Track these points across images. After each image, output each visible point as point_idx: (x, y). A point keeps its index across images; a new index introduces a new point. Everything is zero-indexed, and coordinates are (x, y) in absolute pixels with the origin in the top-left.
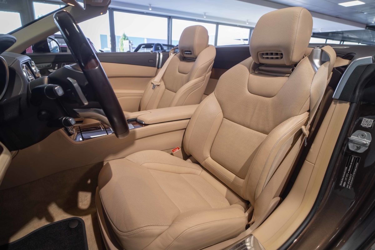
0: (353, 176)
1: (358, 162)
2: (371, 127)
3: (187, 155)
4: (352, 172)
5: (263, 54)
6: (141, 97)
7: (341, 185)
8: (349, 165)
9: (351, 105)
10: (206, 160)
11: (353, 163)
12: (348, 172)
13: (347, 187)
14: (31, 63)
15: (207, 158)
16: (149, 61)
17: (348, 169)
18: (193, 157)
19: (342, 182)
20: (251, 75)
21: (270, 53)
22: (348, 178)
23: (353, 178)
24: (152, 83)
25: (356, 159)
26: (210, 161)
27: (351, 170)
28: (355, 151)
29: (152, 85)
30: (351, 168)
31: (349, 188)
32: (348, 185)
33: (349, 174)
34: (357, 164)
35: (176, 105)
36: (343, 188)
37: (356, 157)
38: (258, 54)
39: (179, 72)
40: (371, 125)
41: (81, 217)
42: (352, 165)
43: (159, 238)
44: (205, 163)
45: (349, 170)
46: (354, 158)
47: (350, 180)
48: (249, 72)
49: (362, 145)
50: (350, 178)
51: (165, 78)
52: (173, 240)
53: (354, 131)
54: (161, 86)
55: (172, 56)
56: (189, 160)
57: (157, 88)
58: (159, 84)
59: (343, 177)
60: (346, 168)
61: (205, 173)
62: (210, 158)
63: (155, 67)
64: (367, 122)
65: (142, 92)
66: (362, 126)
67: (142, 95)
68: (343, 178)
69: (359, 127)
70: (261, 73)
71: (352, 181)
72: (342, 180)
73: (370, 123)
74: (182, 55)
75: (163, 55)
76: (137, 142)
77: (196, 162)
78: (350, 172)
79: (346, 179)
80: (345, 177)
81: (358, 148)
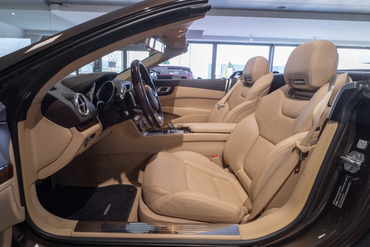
0: (345, 196)
1: (350, 182)
2: (365, 148)
3: (226, 164)
4: (344, 192)
5: (294, 80)
6: (208, 115)
7: (334, 203)
8: (343, 185)
9: (339, 125)
10: (239, 171)
11: (346, 182)
12: (342, 191)
13: (339, 206)
14: (131, 86)
15: (240, 169)
16: (219, 86)
17: (342, 188)
18: (230, 168)
19: (335, 200)
20: (286, 98)
21: (298, 79)
22: (341, 197)
23: (344, 197)
24: (218, 104)
25: (349, 179)
26: (241, 172)
27: (344, 189)
28: (349, 171)
29: (218, 106)
30: (344, 187)
31: (340, 207)
32: (339, 204)
33: (342, 193)
34: (349, 184)
35: (227, 122)
36: (335, 206)
37: (350, 177)
38: (291, 80)
39: (242, 96)
40: (365, 147)
41: (137, 187)
42: (345, 185)
43: (163, 197)
44: (238, 173)
45: (342, 190)
46: (348, 177)
47: (342, 199)
48: (285, 96)
49: (354, 165)
50: (342, 197)
51: (230, 100)
52: (170, 199)
53: (350, 152)
54: (225, 106)
55: (239, 81)
56: (227, 169)
57: (222, 109)
58: (223, 105)
59: (337, 195)
60: (340, 187)
61: (236, 183)
62: (242, 169)
63: (224, 91)
64: (362, 144)
65: (210, 111)
66: (357, 147)
67: (209, 114)
68: (336, 197)
69: (355, 148)
70: (296, 97)
71: (343, 200)
72: (336, 198)
73: (364, 145)
74: (245, 81)
75: (232, 81)
76: (184, 144)
77: (232, 172)
78: (343, 191)
79: (339, 198)
80: (338, 196)
81: (352, 168)
